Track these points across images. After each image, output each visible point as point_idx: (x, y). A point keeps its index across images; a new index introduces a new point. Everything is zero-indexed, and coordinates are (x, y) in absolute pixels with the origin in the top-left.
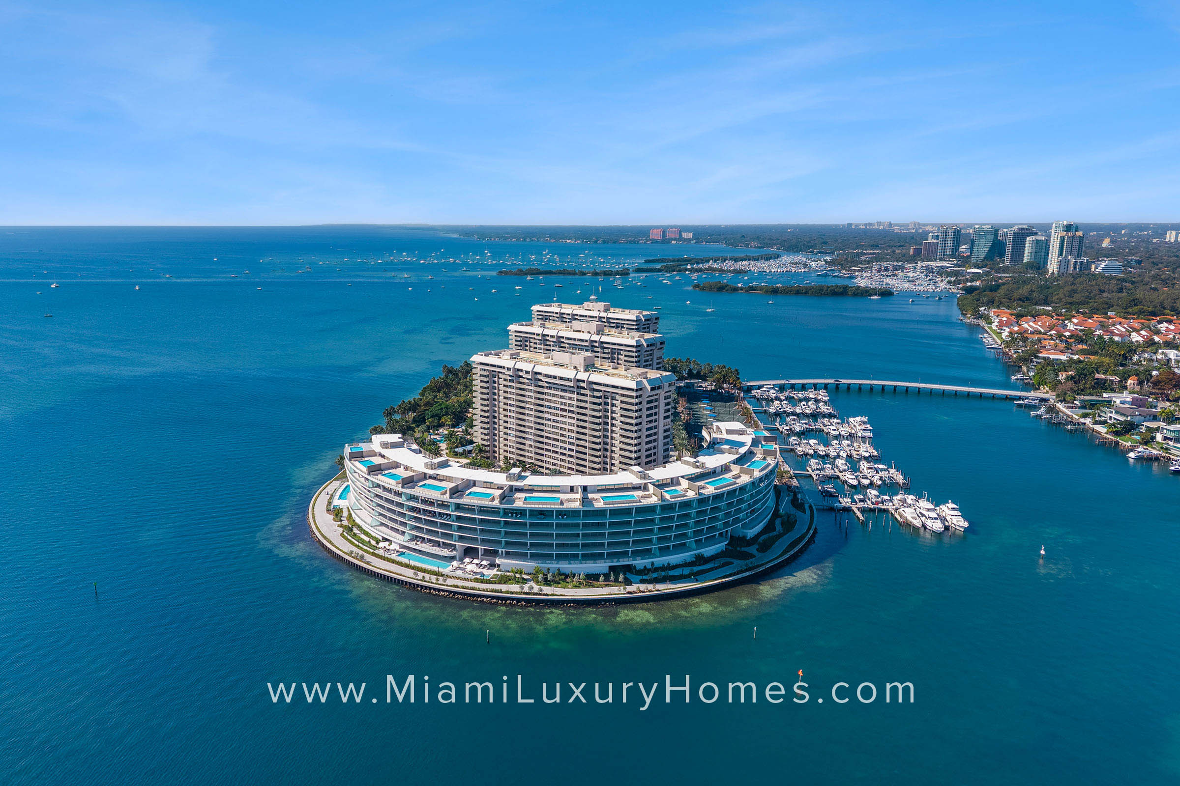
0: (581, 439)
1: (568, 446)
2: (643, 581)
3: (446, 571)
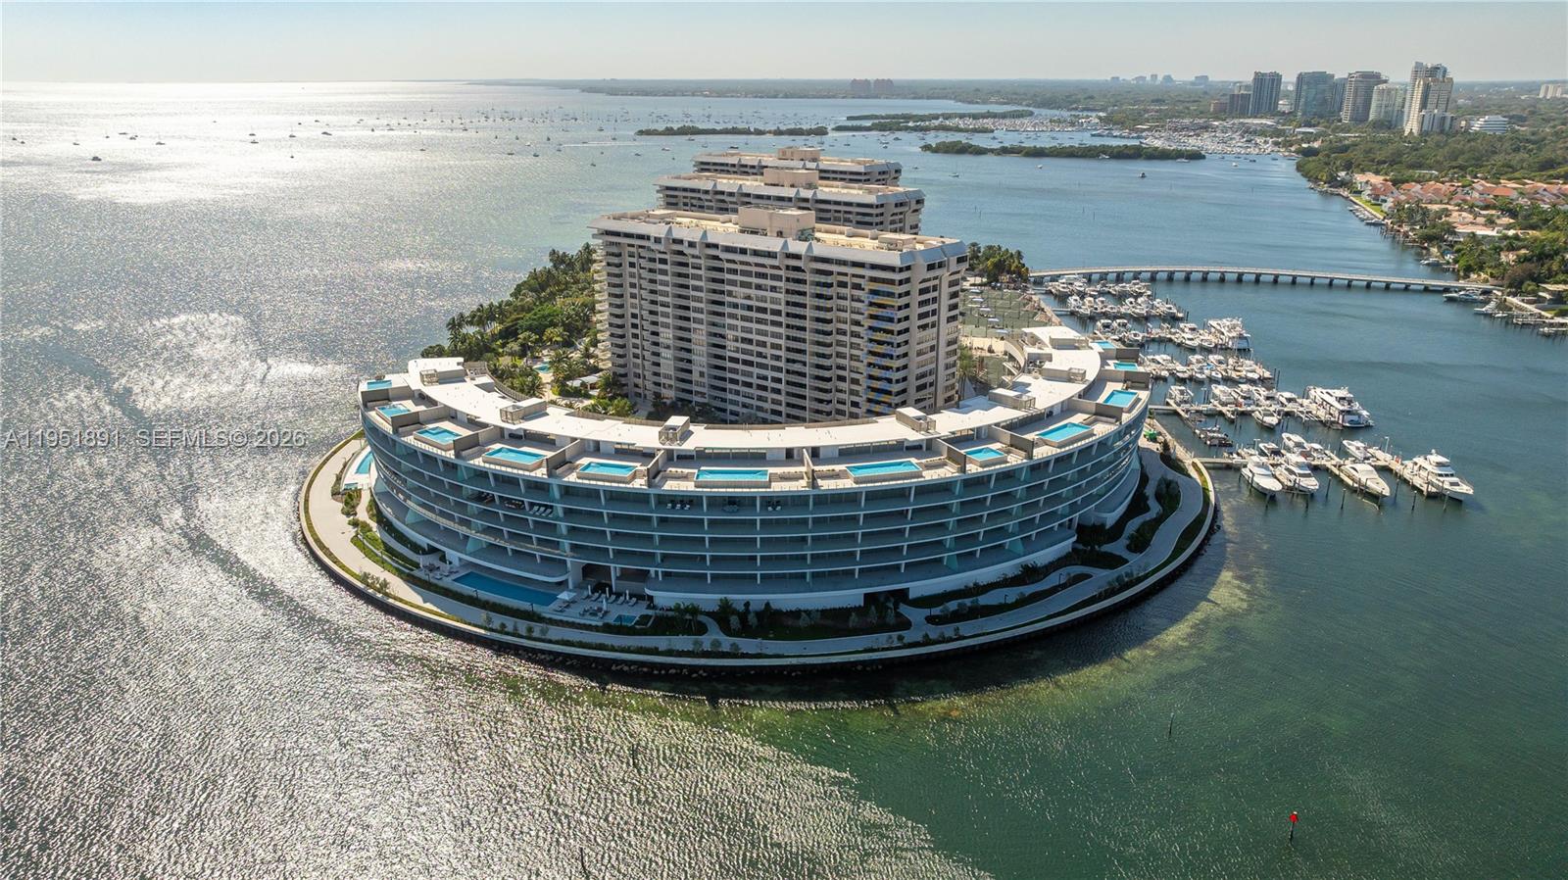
0: (794, 361)
1: (770, 374)
2: (930, 620)
3: (547, 611)
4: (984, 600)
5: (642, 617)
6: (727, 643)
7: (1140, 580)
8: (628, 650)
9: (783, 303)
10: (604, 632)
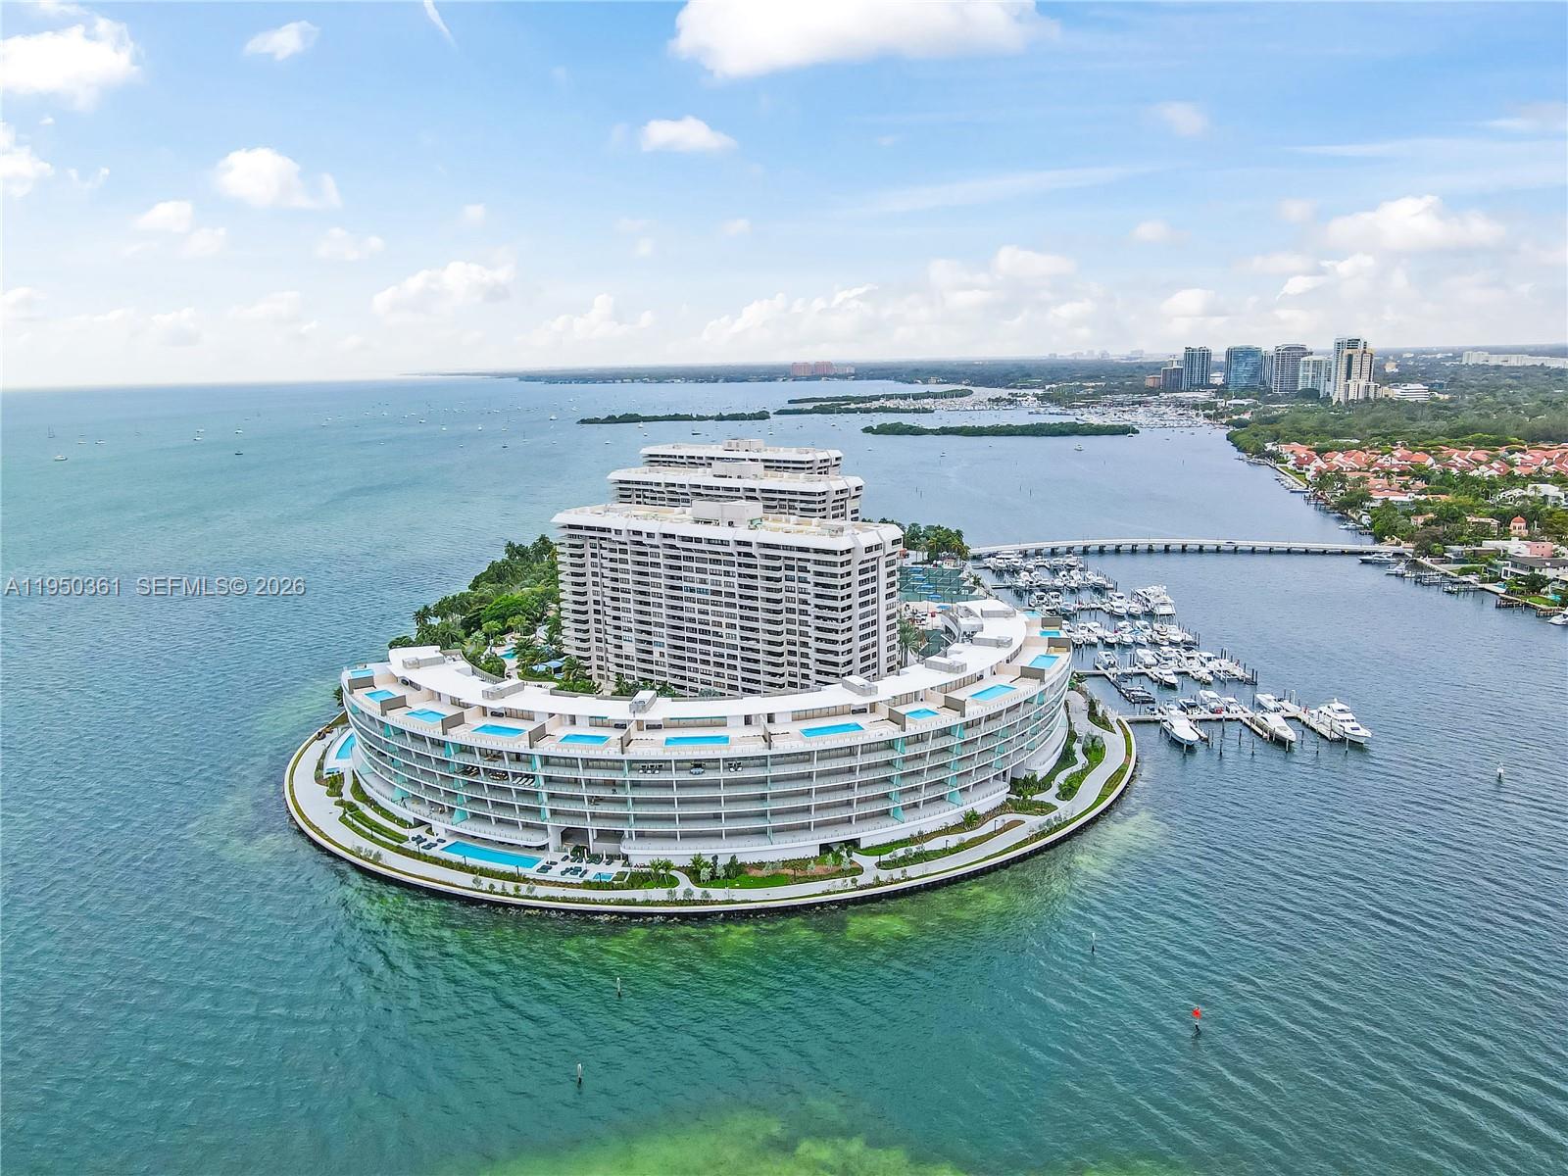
0: (748, 639)
1: (726, 651)
2: (879, 865)
3: (531, 872)
4: (929, 846)
5: (619, 873)
6: (697, 893)
7: (1067, 823)
9: (736, 586)
10: (584, 888)
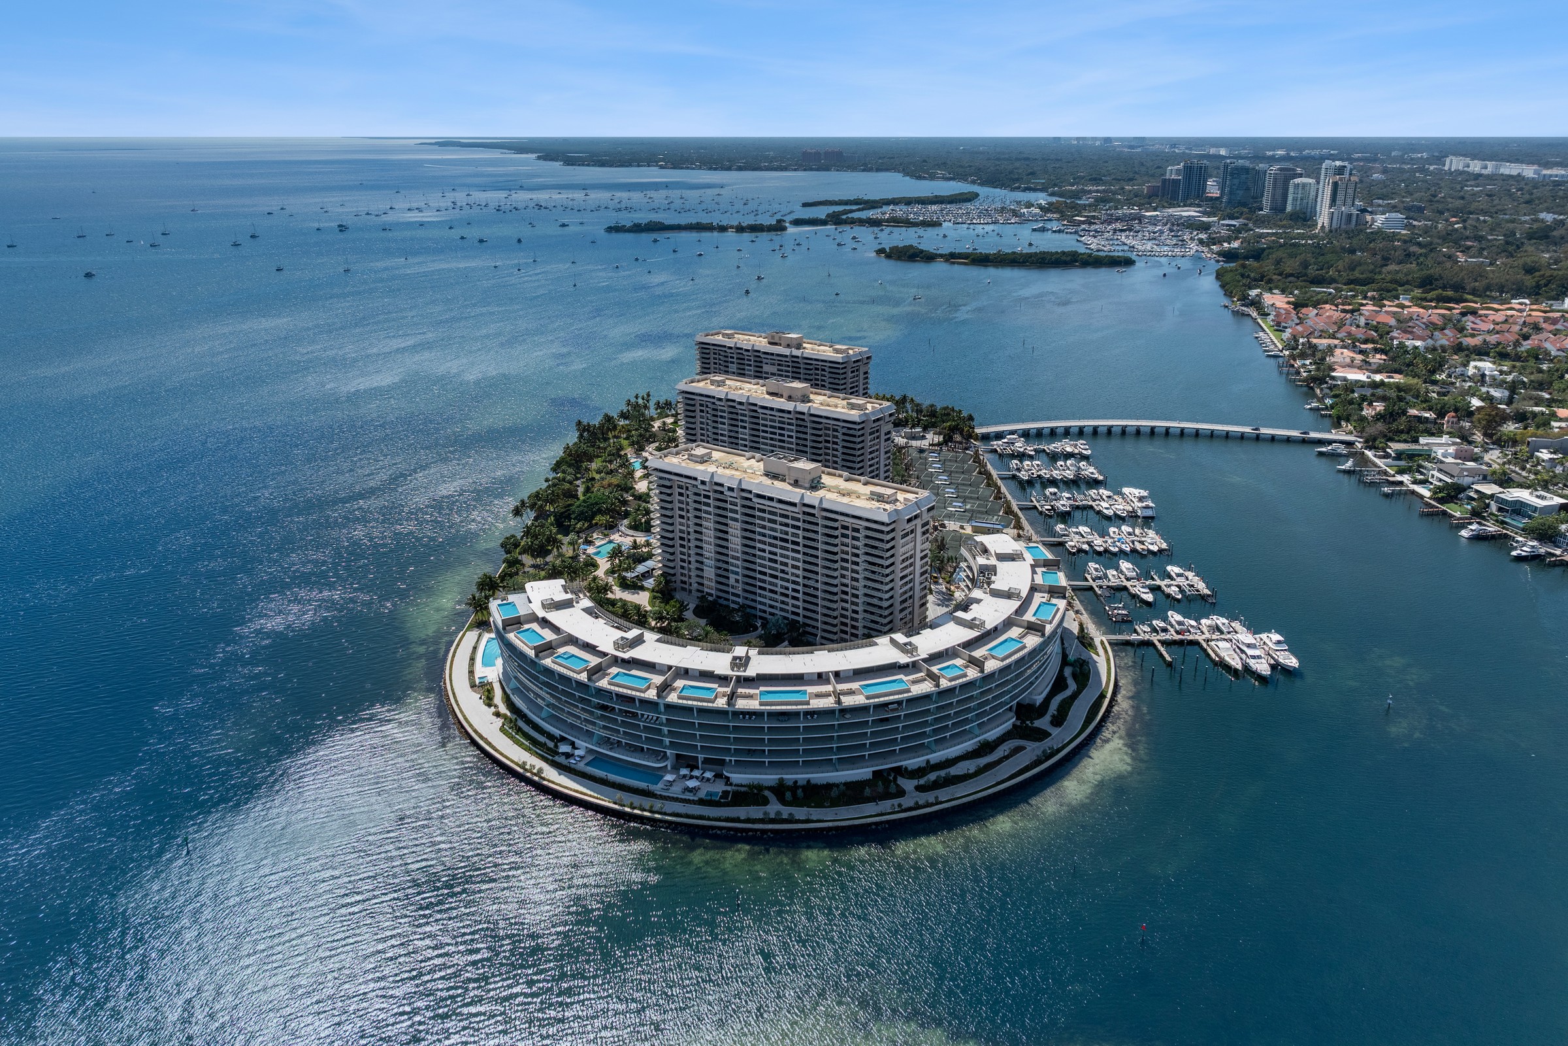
0: (809, 579)
1: (791, 586)
2: (919, 788)
3: (657, 788)
4: (954, 771)
5: (723, 792)
6: (786, 811)
7: (1059, 750)
8: (719, 820)
9: (801, 537)
10: (699, 804)
